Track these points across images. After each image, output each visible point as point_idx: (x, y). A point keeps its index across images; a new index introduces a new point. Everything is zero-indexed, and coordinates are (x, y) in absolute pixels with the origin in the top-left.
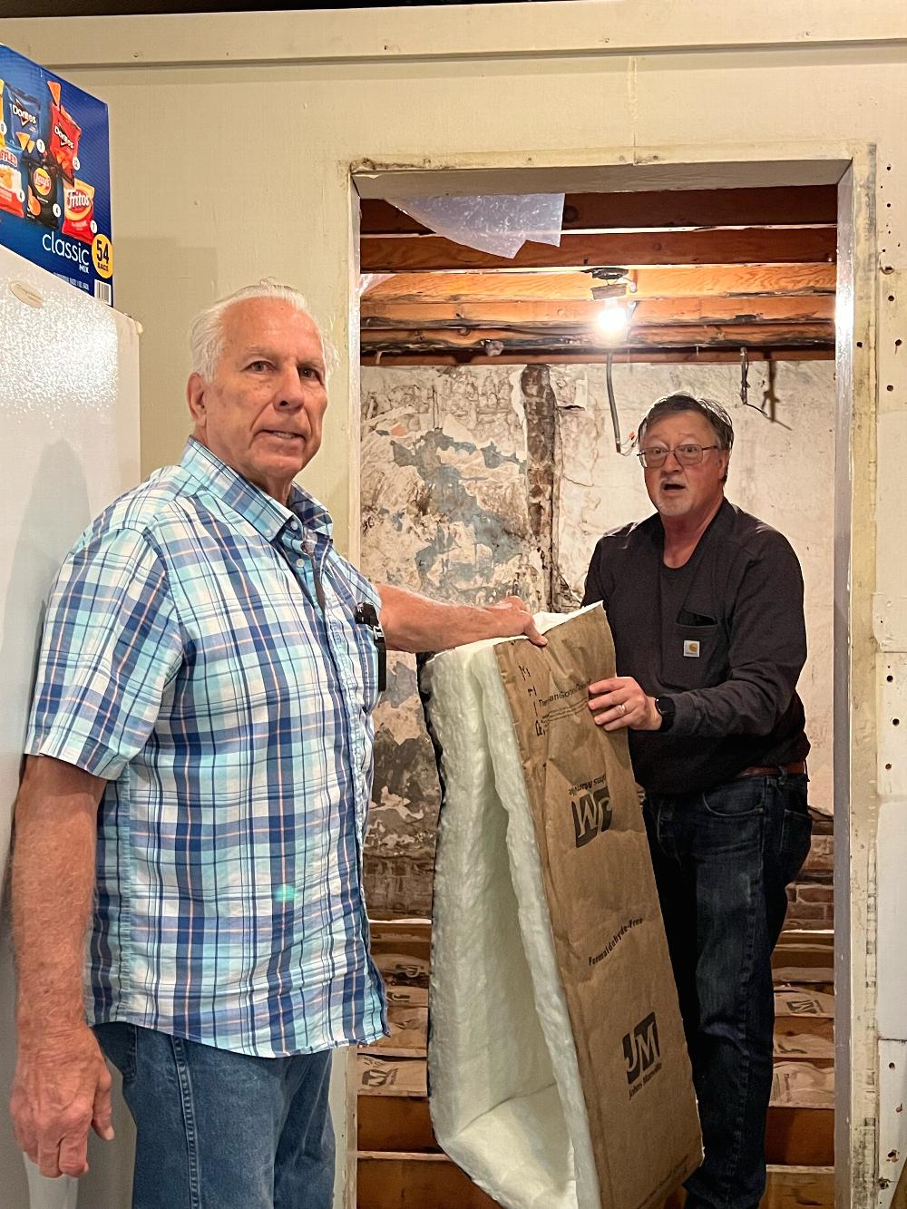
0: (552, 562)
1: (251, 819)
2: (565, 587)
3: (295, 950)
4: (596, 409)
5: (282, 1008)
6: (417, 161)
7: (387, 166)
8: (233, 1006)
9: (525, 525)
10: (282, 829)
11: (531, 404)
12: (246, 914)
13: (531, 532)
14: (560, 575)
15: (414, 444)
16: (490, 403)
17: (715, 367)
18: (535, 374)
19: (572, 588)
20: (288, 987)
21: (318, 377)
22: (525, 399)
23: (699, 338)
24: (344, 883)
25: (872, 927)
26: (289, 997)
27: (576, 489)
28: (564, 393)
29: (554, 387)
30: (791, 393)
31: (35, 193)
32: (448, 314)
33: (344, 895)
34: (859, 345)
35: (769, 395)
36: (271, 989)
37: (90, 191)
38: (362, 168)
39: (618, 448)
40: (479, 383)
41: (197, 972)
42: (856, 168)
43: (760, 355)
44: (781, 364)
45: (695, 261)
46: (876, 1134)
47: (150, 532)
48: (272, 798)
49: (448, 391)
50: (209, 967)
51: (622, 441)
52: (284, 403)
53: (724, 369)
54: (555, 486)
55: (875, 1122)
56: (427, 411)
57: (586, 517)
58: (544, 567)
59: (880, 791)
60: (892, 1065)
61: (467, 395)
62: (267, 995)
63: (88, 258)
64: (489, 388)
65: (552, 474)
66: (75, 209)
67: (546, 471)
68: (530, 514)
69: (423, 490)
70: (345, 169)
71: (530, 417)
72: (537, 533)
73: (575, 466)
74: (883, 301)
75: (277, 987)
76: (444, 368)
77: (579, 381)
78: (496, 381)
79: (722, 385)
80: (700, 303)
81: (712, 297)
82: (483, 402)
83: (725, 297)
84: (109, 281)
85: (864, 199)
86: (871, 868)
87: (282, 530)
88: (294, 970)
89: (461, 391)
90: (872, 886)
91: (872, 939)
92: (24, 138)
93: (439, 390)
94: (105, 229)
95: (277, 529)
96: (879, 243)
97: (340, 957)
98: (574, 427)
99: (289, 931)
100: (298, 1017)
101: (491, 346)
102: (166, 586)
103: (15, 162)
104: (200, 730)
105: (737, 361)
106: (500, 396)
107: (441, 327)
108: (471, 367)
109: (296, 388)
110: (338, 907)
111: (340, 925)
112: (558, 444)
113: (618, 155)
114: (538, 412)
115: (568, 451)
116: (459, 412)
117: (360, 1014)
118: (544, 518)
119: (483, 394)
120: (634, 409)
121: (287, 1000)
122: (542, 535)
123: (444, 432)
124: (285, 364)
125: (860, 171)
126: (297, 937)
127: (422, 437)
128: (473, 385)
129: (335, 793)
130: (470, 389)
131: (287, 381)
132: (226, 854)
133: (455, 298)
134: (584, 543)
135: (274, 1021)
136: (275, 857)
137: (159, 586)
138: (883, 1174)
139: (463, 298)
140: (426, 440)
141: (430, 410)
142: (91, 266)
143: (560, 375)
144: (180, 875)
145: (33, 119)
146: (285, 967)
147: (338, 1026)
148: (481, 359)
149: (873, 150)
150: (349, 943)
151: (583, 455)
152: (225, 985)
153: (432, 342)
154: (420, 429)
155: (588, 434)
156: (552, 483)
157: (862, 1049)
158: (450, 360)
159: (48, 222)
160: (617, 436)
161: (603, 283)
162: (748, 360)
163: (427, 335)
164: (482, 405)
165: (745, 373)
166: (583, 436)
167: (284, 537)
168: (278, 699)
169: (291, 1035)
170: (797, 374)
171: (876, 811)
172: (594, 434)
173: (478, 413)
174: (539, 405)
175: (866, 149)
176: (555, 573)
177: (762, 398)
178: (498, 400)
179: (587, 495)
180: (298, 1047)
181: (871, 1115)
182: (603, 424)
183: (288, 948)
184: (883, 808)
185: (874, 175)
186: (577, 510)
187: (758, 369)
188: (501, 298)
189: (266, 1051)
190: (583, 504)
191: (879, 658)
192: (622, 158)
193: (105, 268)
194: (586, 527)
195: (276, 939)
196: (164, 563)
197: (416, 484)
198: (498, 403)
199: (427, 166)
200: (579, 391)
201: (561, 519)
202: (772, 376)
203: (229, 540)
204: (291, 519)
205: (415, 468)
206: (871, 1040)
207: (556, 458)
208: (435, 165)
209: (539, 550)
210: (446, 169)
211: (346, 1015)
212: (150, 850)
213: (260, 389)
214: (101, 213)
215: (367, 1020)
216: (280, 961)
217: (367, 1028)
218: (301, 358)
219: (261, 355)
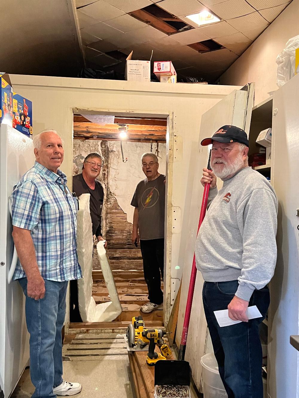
0: (107, 187)
1: (56, 236)
2: (111, 193)
3: (64, 261)
4: (118, 152)
5: (62, 272)
6: (86, 109)
7: (80, 109)
8: (53, 272)
9: (101, 178)
10: (62, 237)
11: (103, 150)
12: (55, 254)
13: (103, 180)
14: (109, 190)
15: (75, 158)
16: (93, 149)
17: (145, 143)
18: (104, 143)
19: (112, 193)
20: (63, 268)
21: (61, 147)
22: (101, 148)
23: (142, 137)
24: (73, 248)
25: (170, 257)
26: (63, 270)
27: (113, 170)
28: (111, 147)
29: (109, 146)
30: (161, 150)
31: (22, 120)
32: (85, 130)
33: (73, 250)
34: (170, 149)
35: (157, 150)
36: (60, 268)
37: (29, 118)
38: (75, 109)
39: (123, 161)
40: (91, 144)
41: (46, 265)
42: (170, 116)
43: (155, 141)
44: (160, 144)
45: (141, 124)
46: (170, 296)
47: (32, 181)
48: (60, 231)
49: (83, 146)
50: (48, 265)
51: (124, 159)
52: (56, 153)
53: (147, 144)
54: (109, 169)
55: (170, 294)
56: (78, 150)
57: (116, 177)
58: (106, 188)
59: (172, 232)
60: (173, 283)
61: (88, 147)
62: (59, 270)
63: (29, 131)
64: (93, 146)
65: (108, 166)
66: (27, 122)
67: (106, 165)
68: (102, 175)
69: (77, 169)
70: (72, 109)
71: (103, 153)
72: (104, 180)
73: (113, 165)
74: (174, 141)
75: (61, 268)
76: (82, 140)
77: (114, 145)
78: (95, 144)
79: (147, 147)
80: (142, 131)
81: (144, 130)
82: (92, 148)
83: (146, 131)
84: (32, 135)
85: (171, 122)
86: (170, 246)
87: (57, 180)
88: (64, 265)
89: (86, 146)
90: (170, 250)
91: (170, 259)
92: (20, 110)
93: (81, 145)
94: (31, 125)
95: (56, 179)
96: (174, 130)
97: (73, 262)
98: (113, 155)
99: (63, 257)
100: (65, 274)
101: (94, 136)
102: (37, 191)
103: (19, 115)
104: (46, 218)
105: (150, 142)
106: (96, 147)
107: (83, 132)
108: (89, 140)
109: (58, 149)
110: (72, 253)
111: (72, 256)
112: (109, 159)
113: (126, 110)
114: (105, 151)
115: (112, 161)
116: (86, 151)
117: (77, 273)
118: (106, 176)
119: (92, 147)
120: (127, 152)
121: (63, 271)
122: (105, 181)
123: (82, 155)
124: (55, 145)
125: (170, 117)
126: (64, 258)
127: (77, 156)
128: (89, 144)
129: (71, 230)
130: (88, 145)
131: (56, 148)
132: (51, 242)
133: (87, 127)
134: (115, 182)
135: (61, 275)
136: (61, 243)
137: (36, 191)
138: (171, 303)
139: (89, 127)
140: (78, 157)
141: (79, 150)
142: (29, 132)
143: (110, 143)
144: (42, 247)
145: (21, 107)
146: (62, 264)
147: (73, 276)
148: (91, 138)
149: (173, 113)
150: (74, 260)
151: (115, 162)
152: (51, 268)
153: (80, 135)
154: (76, 154)
155: (116, 157)
156: (108, 168)
157: (168, 280)
158: (84, 138)
159: (23, 125)
160: (123, 158)
161: (121, 127)
162: (152, 142)
163: (79, 133)
164: (91, 149)
165: (152, 146)
166: (115, 158)
167: (57, 181)
168: (61, 213)
169: (64, 277)
170: (163, 146)
171: (172, 236)
172: (118, 157)
173: (90, 151)
174: (105, 150)
175: (172, 113)
176: (108, 189)
177: (155, 151)
178: (95, 148)
179: (116, 171)
180: (66, 280)
181: (169, 292)
182: (120, 155)
183: (63, 260)
184: (173, 235)
185: (173, 118)
186: (114, 175)
187: (155, 144)
188: (98, 128)
189: (60, 280)
190: (115, 173)
191: (173, 208)
192: (127, 111)
193: (31, 132)
194: (116, 179)
195: (60, 259)
196: (36, 187)
197: (75, 167)
198: (95, 149)
199: (88, 110)
200: (114, 147)
201: (110, 177)
202: (158, 146)
203: (47, 181)
204: (59, 177)
205: (75, 164)
206: (170, 279)
207: (109, 162)
208: (90, 110)
209: (104, 184)
210: (92, 111)
211: (74, 274)
212: (36, 243)
213: (51, 151)
214: (31, 122)
215: (78, 275)
216: (61, 263)
217: (78, 276)
218: (58, 143)
219: (50, 144)
